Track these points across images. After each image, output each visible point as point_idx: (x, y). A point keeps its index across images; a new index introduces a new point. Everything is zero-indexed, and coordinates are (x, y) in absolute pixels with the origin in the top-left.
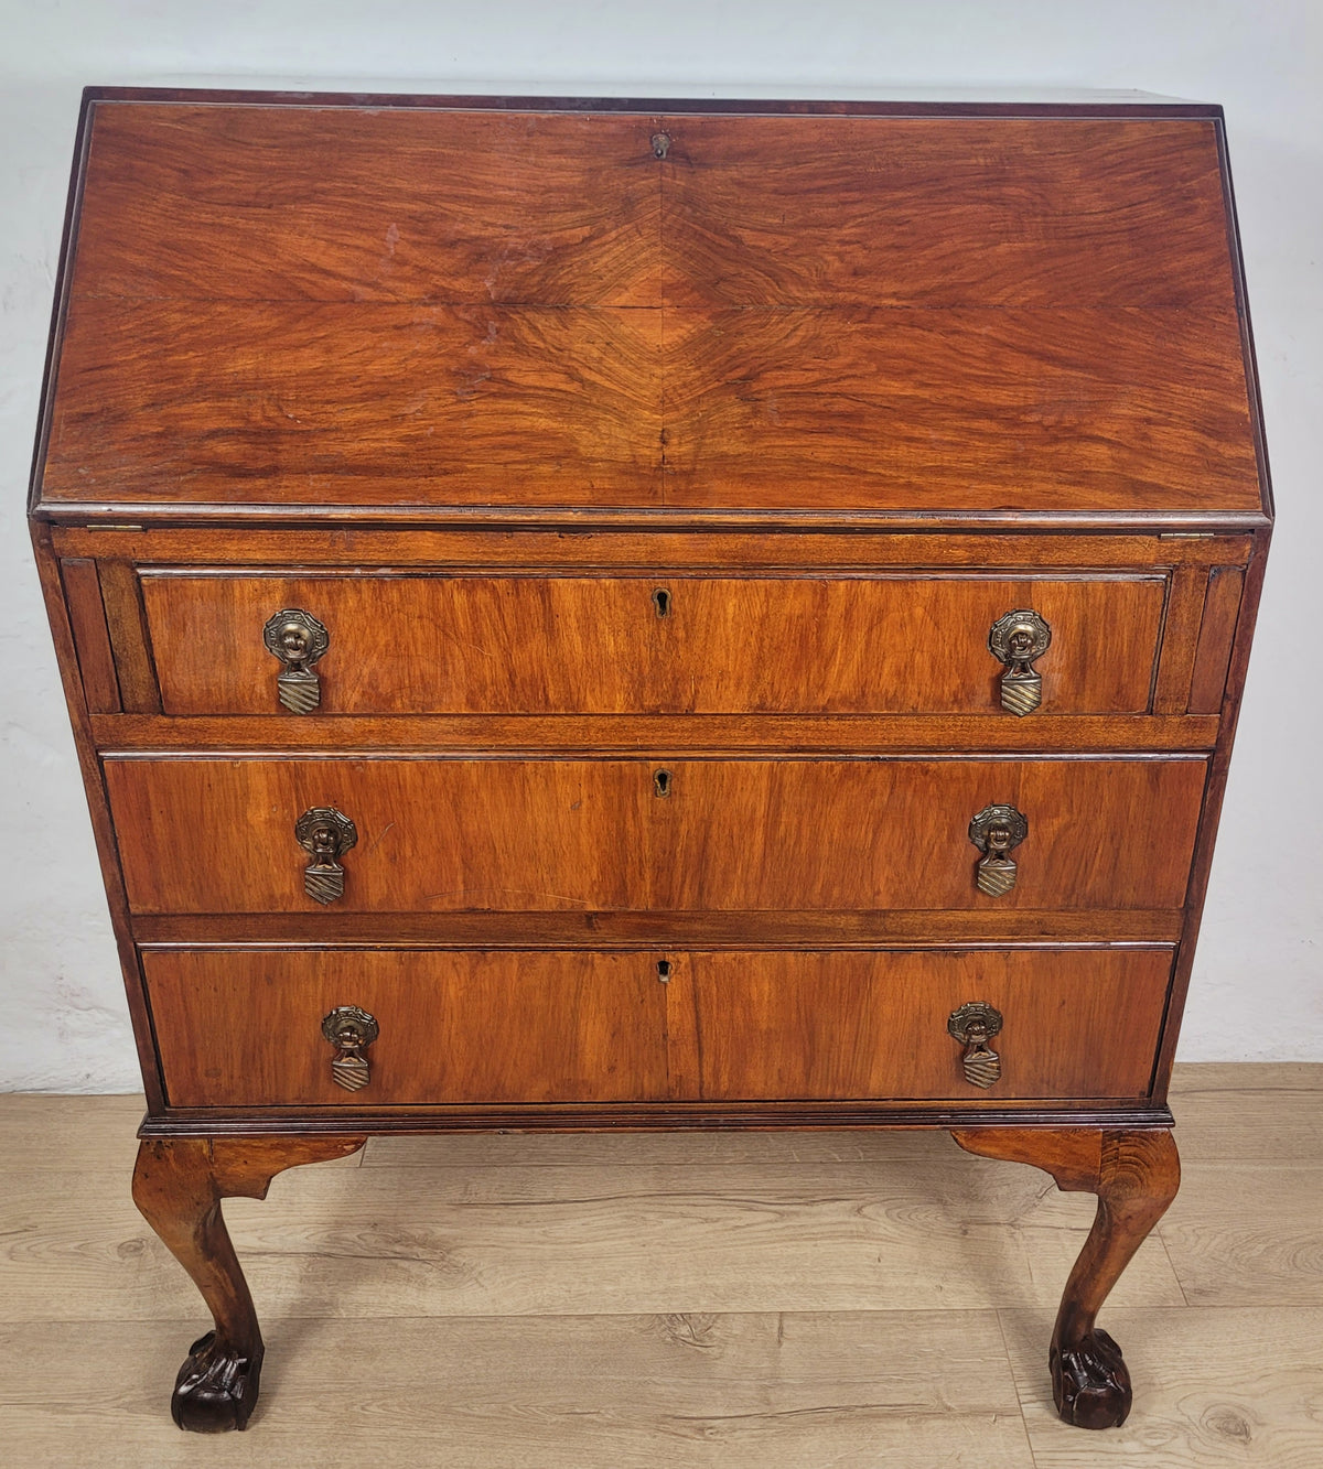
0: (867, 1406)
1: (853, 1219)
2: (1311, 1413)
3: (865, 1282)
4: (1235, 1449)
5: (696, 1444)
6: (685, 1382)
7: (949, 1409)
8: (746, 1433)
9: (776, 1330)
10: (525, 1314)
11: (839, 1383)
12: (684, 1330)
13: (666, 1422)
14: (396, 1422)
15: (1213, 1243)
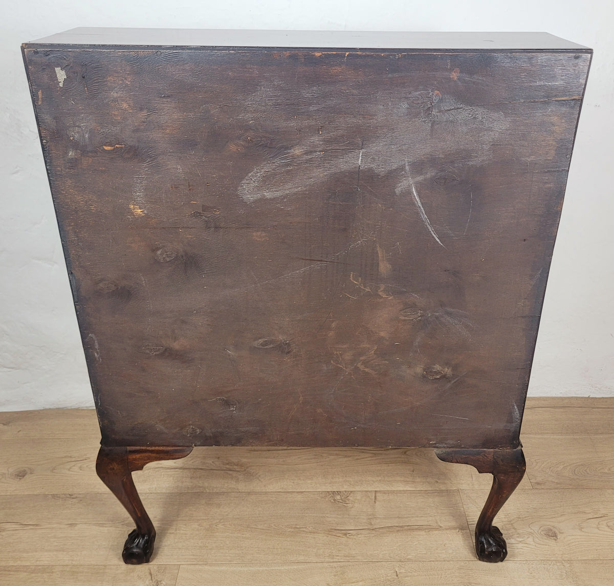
0: (409, 526)
1: (403, 456)
2: (581, 529)
3: (408, 480)
4: (551, 542)
5: (344, 539)
6: (339, 516)
7: (441, 527)
8: (363, 535)
9: (373, 498)
10: (278, 491)
11: (398, 517)
12: (338, 497)
13: (331, 531)
14: (228, 531)
15: (543, 465)
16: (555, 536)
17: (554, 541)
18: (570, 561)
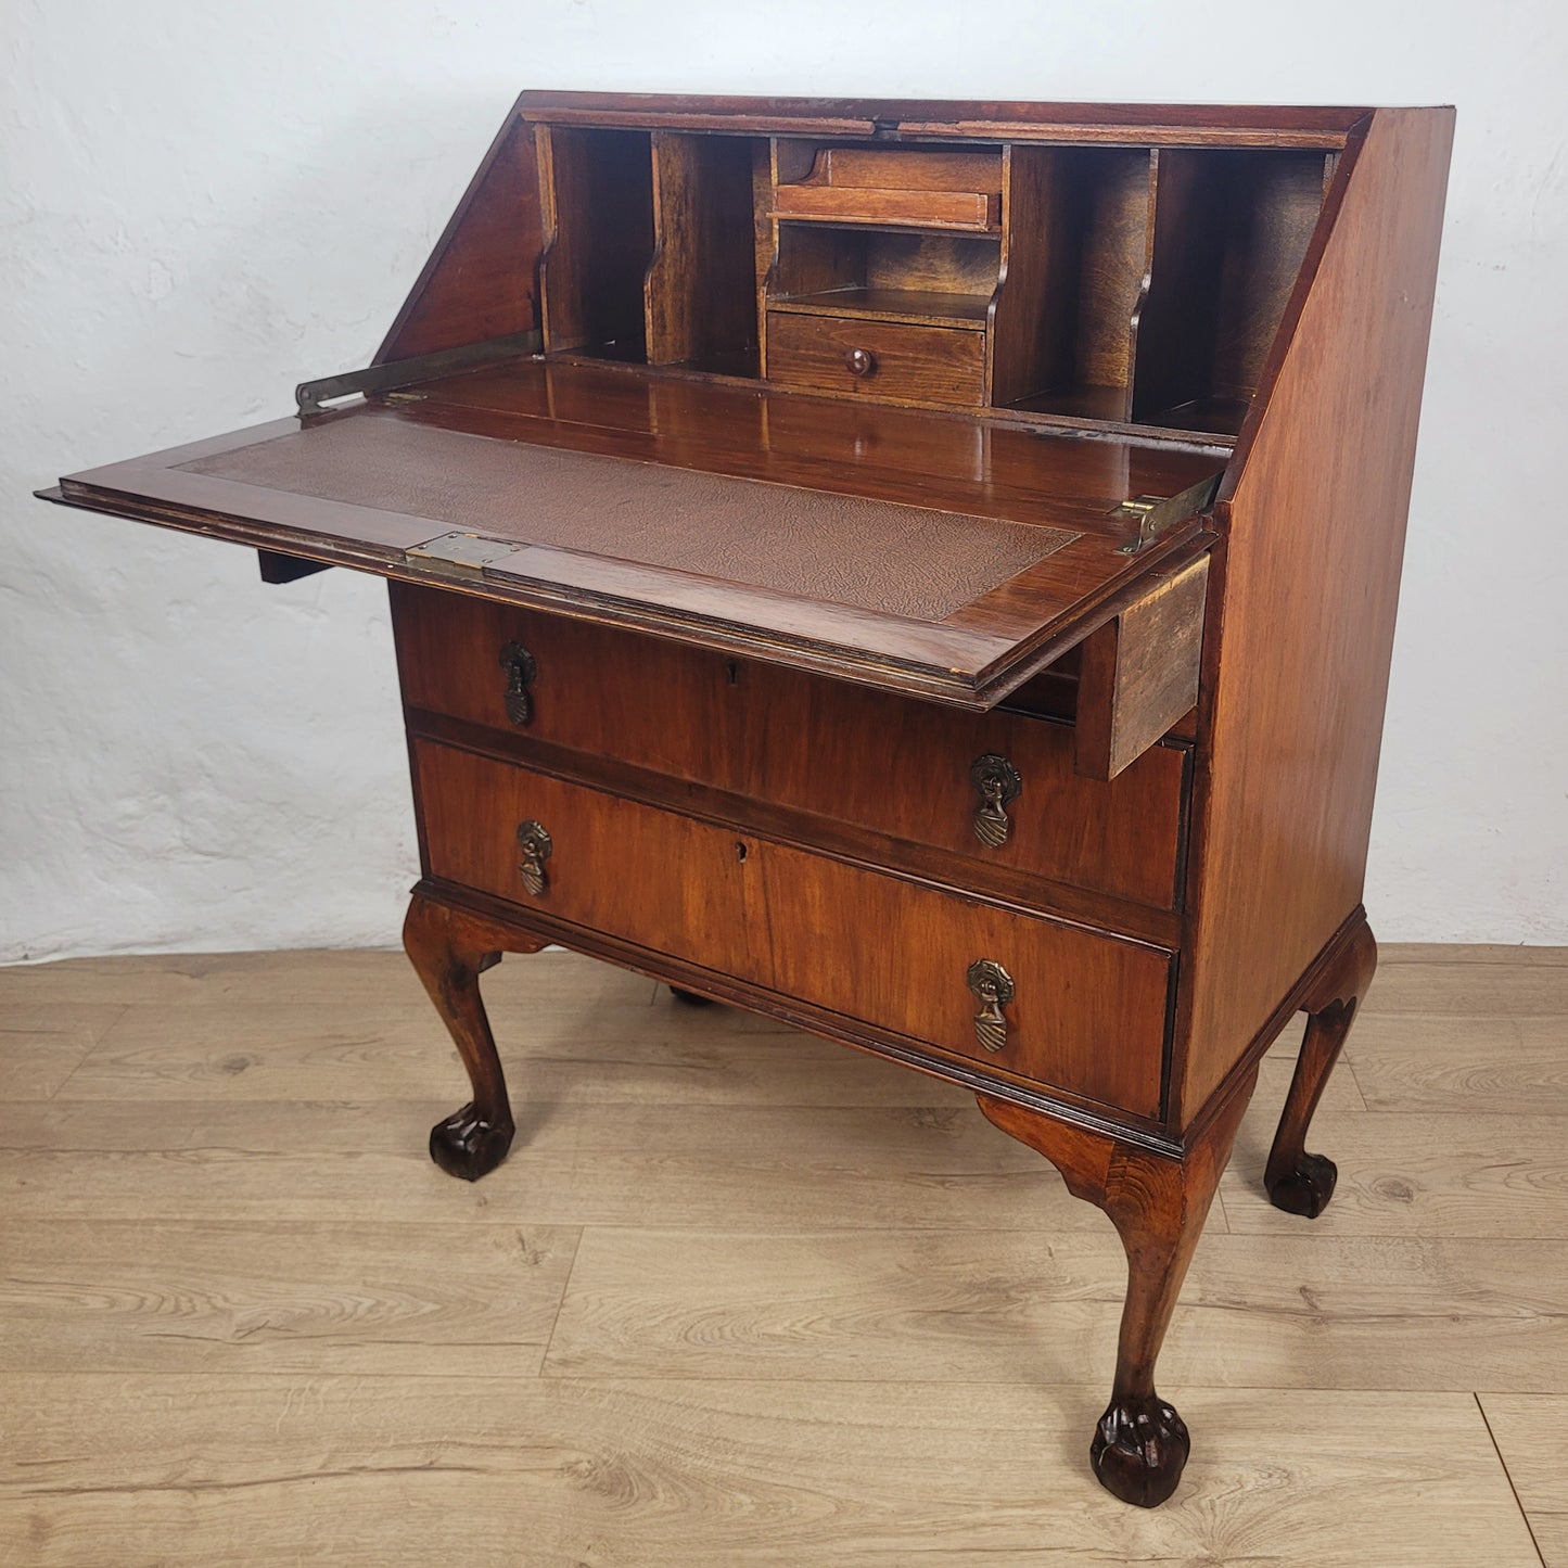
2: (1467, 1184)
4: (1399, 1207)
5: (938, 1191)
15: (1396, 1069)
16: (1406, 1195)
17: (1404, 1204)
18: (1436, 1240)
